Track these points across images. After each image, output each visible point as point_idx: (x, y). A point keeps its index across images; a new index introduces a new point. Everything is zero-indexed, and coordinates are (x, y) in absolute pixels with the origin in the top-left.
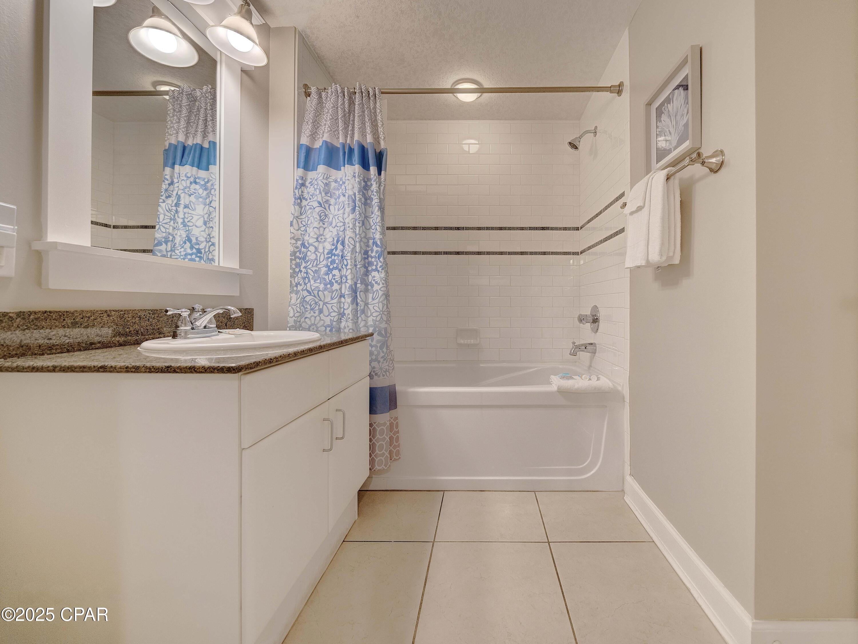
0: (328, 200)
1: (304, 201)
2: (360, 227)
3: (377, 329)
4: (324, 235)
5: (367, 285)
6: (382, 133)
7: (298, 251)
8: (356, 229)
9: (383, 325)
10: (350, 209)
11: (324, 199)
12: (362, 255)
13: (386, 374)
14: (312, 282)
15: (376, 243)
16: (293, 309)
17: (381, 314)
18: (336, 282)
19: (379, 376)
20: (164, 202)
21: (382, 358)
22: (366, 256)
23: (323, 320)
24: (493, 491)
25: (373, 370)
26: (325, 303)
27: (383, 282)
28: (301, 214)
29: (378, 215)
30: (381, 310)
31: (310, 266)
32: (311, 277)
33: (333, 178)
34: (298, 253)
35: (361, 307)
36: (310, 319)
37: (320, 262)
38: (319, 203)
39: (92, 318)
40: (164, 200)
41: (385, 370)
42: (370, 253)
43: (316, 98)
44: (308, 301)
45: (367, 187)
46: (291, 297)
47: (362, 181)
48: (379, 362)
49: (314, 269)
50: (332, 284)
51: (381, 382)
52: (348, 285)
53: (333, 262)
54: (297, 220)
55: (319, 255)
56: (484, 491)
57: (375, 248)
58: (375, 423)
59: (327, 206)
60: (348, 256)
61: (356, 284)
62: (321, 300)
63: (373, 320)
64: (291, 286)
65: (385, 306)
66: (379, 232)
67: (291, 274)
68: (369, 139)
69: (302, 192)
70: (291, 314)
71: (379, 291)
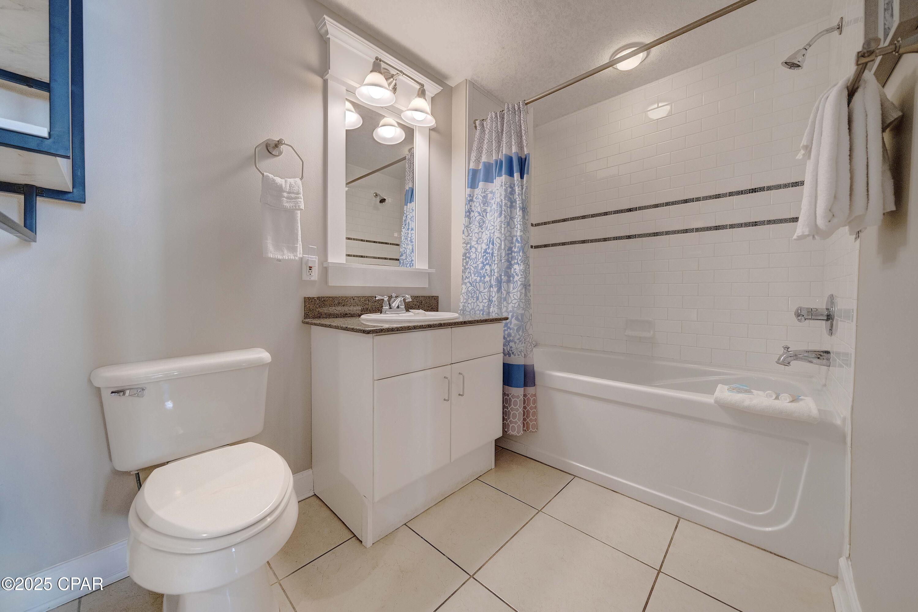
0: (485, 209)
1: (472, 213)
2: (505, 228)
3: (515, 315)
4: (482, 238)
5: (509, 277)
6: (525, 141)
7: (468, 252)
8: (502, 230)
9: (521, 311)
10: (498, 213)
11: (483, 209)
12: (505, 251)
13: (521, 354)
14: (473, 275)
15: (518, 241)
16: (463, 297)
17: (519, 302)
18: (488, 275)
19: (515, 355)
20: (404, 228)
21: (518, 339)
22: (510, 252)
23: (478, 305)
24: (626, 496)
25: (511, 349)
26: (480, 292)
27: (521, 273)
28: (470, 224)
29: (519, 215)
30: (519, 298)
31: (472, 264)
32: (472, 272)
33: (490, 190)
34: (468, 254)
35: (503, 295)
36: (471, 304)
37: (478, 260)
38: (479, 213)
39: (346, 300)
40: (404, 227)
41: (520, 350)
42: (513, 249)
43: (479, 129)
44: (470, 291)
45: (513, 191)
46: (462, 288)
47: (508, 188)
48: (515, 343)
49: (474, 265)
50: (484, 277)
51: (517, 360)
52: (495, 277)
53: (486, 259)
54: (466, 229)
55: (478, 254)
56: (616, 492)
57: (517, 245)
58: (510, 394)
59: (484, 214)
60: (496, 252)
61: (501, 276)
62: (477, 290)
63: (512, 306)
64: (462, 279)
65: (523, 295)
66: (519, 230)
67: (462, 270)
68: (514, 149)
69: (471, 206)
70: (462, 301)
71: (518, 281)
